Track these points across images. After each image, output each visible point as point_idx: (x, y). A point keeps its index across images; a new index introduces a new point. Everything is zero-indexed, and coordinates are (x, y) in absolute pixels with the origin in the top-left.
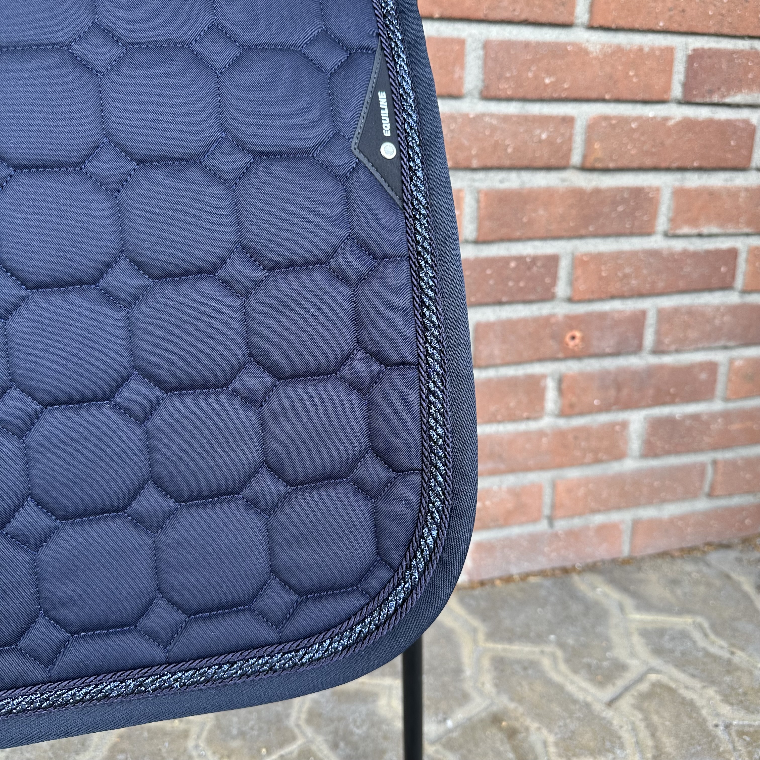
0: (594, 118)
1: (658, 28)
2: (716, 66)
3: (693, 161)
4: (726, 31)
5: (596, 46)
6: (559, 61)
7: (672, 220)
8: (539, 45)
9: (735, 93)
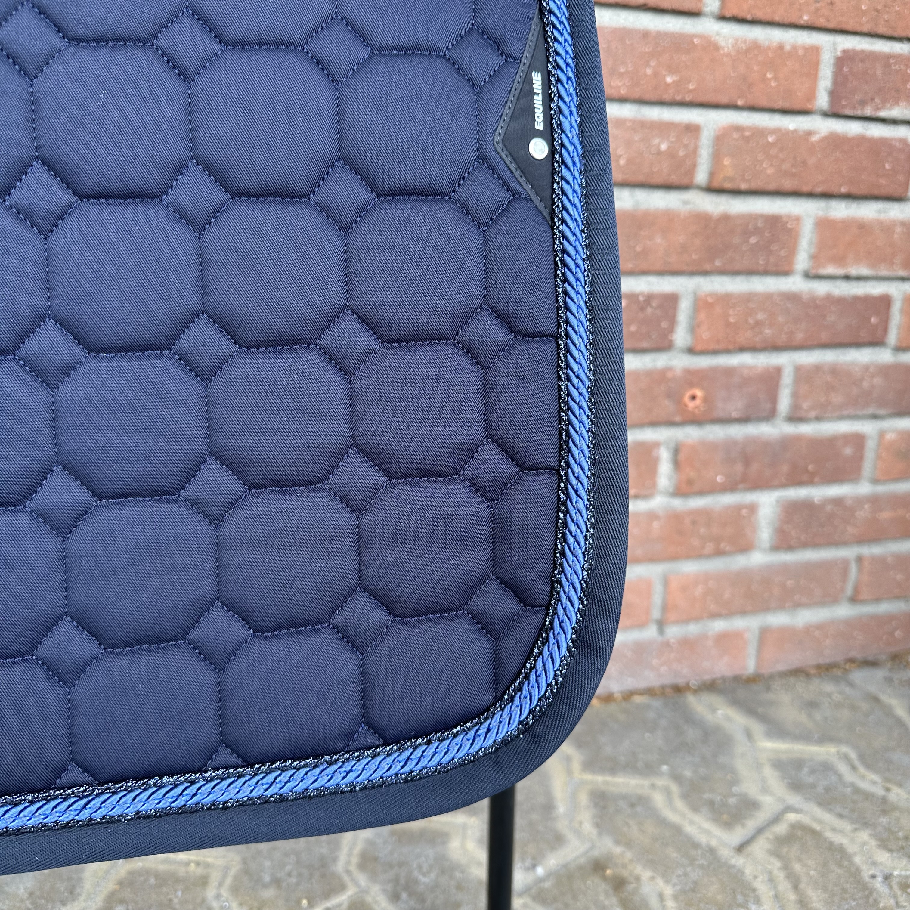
0: (724, 128)
1: (802, 22)
2: (869, 71)
3: (841, 186)
4: (881, 30)
5: (728, 40)
6: (684, 56)
7: (814, 257)
8: (660, 35)
9: (891, 105)
